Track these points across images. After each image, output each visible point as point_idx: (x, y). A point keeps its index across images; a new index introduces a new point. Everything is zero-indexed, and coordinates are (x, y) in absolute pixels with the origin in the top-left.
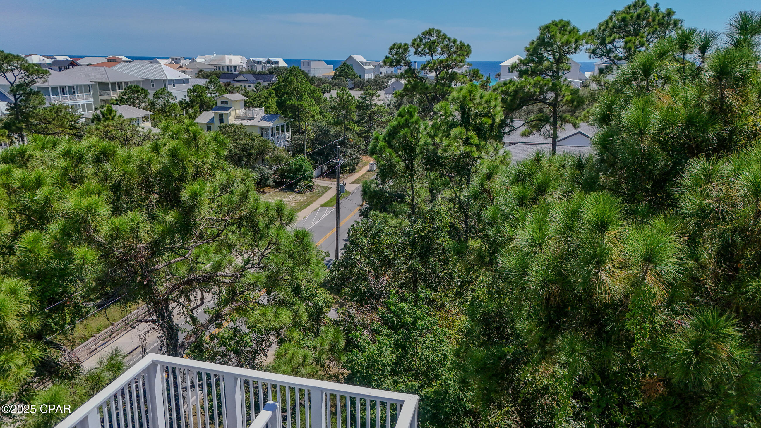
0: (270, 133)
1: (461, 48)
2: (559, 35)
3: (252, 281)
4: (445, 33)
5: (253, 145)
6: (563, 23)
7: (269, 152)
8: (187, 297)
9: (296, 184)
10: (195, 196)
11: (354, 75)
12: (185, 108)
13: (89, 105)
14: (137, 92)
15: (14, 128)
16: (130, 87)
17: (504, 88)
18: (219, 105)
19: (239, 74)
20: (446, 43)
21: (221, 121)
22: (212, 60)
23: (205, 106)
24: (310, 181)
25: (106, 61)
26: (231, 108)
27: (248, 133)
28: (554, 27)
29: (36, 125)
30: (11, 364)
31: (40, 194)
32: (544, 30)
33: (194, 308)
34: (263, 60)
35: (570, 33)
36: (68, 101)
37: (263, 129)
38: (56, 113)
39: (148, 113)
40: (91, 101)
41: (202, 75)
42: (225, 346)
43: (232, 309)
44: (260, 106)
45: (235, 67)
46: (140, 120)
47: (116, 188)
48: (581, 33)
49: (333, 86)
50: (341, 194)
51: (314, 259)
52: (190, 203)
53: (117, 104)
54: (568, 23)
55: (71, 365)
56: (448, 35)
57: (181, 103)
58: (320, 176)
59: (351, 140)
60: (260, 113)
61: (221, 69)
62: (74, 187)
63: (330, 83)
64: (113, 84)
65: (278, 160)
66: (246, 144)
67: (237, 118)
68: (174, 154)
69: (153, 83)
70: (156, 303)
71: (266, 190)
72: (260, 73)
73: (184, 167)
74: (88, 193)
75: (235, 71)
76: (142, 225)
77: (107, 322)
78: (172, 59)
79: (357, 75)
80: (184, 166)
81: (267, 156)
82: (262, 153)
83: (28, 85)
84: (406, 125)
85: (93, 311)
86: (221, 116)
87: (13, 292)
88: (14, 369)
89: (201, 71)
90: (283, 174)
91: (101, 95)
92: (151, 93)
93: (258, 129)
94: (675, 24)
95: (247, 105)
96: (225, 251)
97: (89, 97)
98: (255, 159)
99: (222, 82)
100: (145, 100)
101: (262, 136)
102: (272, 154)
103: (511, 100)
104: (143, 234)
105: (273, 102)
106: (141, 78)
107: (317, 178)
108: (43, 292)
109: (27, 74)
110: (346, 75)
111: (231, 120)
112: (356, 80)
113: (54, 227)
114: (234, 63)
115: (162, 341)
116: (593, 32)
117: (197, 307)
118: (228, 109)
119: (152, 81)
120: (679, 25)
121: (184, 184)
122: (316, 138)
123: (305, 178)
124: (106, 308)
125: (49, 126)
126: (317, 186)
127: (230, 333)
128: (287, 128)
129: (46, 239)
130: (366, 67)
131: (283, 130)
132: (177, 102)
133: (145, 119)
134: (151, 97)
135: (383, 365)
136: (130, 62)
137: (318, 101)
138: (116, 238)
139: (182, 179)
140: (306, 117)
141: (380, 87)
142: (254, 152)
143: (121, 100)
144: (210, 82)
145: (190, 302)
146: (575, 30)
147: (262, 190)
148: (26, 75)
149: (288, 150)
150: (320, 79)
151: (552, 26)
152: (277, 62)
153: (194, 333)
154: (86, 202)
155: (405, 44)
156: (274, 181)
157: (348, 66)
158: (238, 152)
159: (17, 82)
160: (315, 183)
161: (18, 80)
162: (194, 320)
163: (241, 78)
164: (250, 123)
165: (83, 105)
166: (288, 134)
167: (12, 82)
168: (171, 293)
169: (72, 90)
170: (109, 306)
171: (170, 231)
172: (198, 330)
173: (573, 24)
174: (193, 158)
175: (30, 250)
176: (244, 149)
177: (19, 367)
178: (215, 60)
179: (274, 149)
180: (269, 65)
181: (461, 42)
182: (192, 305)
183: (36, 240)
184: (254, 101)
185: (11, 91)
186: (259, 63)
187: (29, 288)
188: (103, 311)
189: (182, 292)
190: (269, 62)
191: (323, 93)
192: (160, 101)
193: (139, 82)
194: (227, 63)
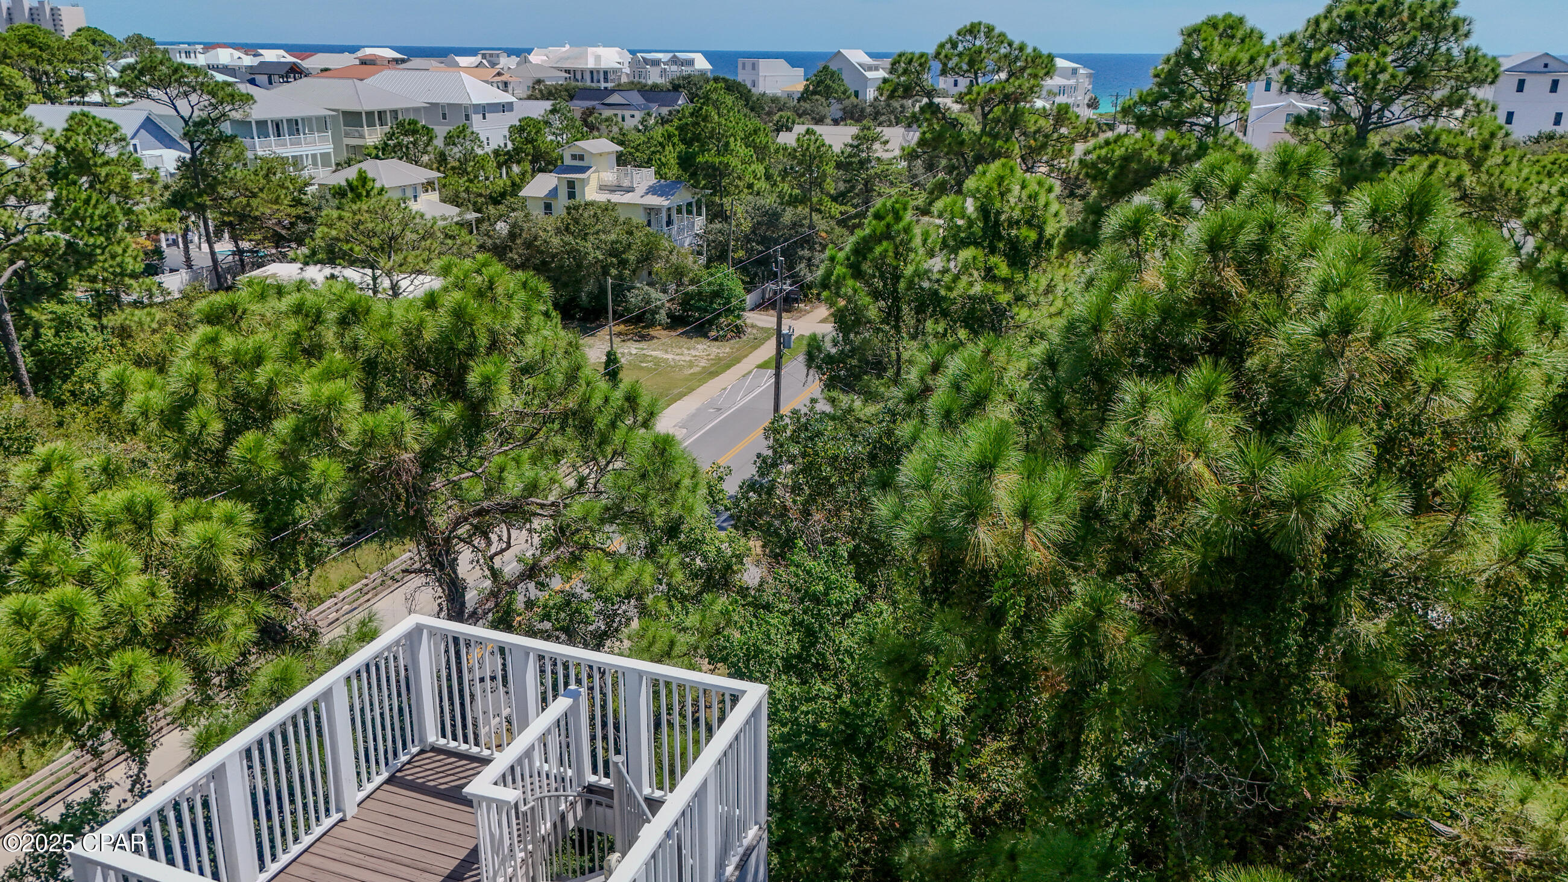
0: (665, 219)
1: (1033, 61)
2: (1218, 47)
3: (580, 515)
4: (1004, 30)
5: (629, 245)
6: (1230, 22)
7: (660, 257)
8: (485, 535)
9: (710, 322)
10: (487, 382)
11: (844, 93)
12: (505, 162)
13: (325, 156)
14: (414, 132)
15: (191, 205)
16: (400, 125)
17: (1103, 152)
18: (568, 161)
19: (613, 91)
20: (1003, 51)
21: (571, 195)
22: (561, 59)
23: (543, 162)
24: (739, 317)
25: (357, 62)
26: (589, 168)
27: (622, 219)
28: (1210, 30)
29: (230, 200)
30: (226, 622)
31: (263, 374)
32: (1190, 35)
33: (496, 554)
34: (663, 57)
35: (1243, 41)
36: (285, 148)
37: (650, 210)
38: (266, 176)
39: (435, 174)
40: (328, 147)
41: (541, 91)
42: (549, 620)
43: (558, 558)
44: (648, 163)
45: (606, 73)
46: (420, 189)
47: (371, 367)
48: (1267, 42)
49: (800, 116)
50: (786, 351)
51: (686, 482)
52: (480, 393)
53: (377, 157)
54: (1241, 21)
55: (306, 630)
56: (1010, 36)
57: (496, 153)
58: (757, 307)
59: (823, 234)
60: (646, 177)
61: (579, 77)
62: (310, 365)
63: (796, 110)
64: (370, 114)
65: (678, 273)
66: (617, 242)
67: (602, 188)
68: (459, 313)
69: (443, 111)
70: (430, 544)
71: (652, 332)
72: (655, 87)
73: (473, 335)
74: (328, 375)
75: (606, 80)
76: (407, 426)
77: (356, 572)
78: (484, 56)
79: (851, 91)
80: (473, 332)
81: (658, 266)
82: (647, 259)
83: (215, 121)
84: (887, 236)
85: (335, 552)
86: (571, 184)
87: (229, 520)
88: (231, 629)
89: (539, 82)
90: (686, 301)
91: (347, 135)
92: (441, 131)
93: (641, 212)
94: (1455, 28)
95: (621, 160)
96: (549, 461)
97: (323, 140)
98: (634, 272)
99: (577, 107)
100: (429, 149)
101: (649, 224)
102: (667, 262)
103: (1115, 177)
104: (408, 439)
105: (671, 155)
106: (420, 101)
107: (752, 310)
108: (268, 521)
109: (213, 101)
110: (828, 93)
111: (591, 193)
112: (847, 102)
113: (283, 426)
114: (604, 65)
115: (440, 605)
116: (1292, 38)
117: (502, 551)
118: (583, 169)
119: (443, 107)
120: (1464, 29)
121: (471, 363)
122: (754, 231)
123: (729, 311)
124: (355, 548)
125: (254, 202)
126: (753, 326)
127: (558, 599)
128: (699, 208)
129: (271, 445)
130: (870, 75)
131: (689, 212)
132: (489, 149)
133: (428, 186)
134: (439, 142)
135: (771, 657)
136: (403, 61)
137: (762, 152)
138: (370, 445)
139: (471, 352)
140: (737, 187)
141: (896, 118)
142: (631, 257)
143: (384, 149)
144: (554, 111)
145: (489, 543)
146: (1255, 37)
147: (645, 332)
148: (211, 104)
149: (700, 253)
150: (775, 100)
151: (1205, 28)
152: (691, 62)
153: (494, 594)
154: (328, 389)
155: (922, 55)
156: (670, 315)
157: (833, 74)
158: (601, 257)
159: (196, 116)
160: (748, 321)
161: (196, 113)
162: (495, 574)
163: (615, 99)
164: (627, 198)
165: (314, 156)
166: (700, 222)
167: (187, 117)
168: (454, 529)
169: (295, 126)
170: (359, 545)
171: (448, 434)
172: (499, 590)
173: (1251, 22)
174: (488, 320)
175: (250, 461)
176: (613, 253)
177: (237, 627)
178: (568, 58)
179: (671, 252)
180: (674, 68)
181: (1035, 50)
182: (493, 549)
183: (259, 446)
184: (637, 150)
185: (185, 134)
186: (656, 63)
187: (250, 516)
188: (351, 553)
189: (476, 527)
190: (675, 61)
191: (778, 130)
192: (456, 150)
193: (417, 110)
194: (591, 64)
